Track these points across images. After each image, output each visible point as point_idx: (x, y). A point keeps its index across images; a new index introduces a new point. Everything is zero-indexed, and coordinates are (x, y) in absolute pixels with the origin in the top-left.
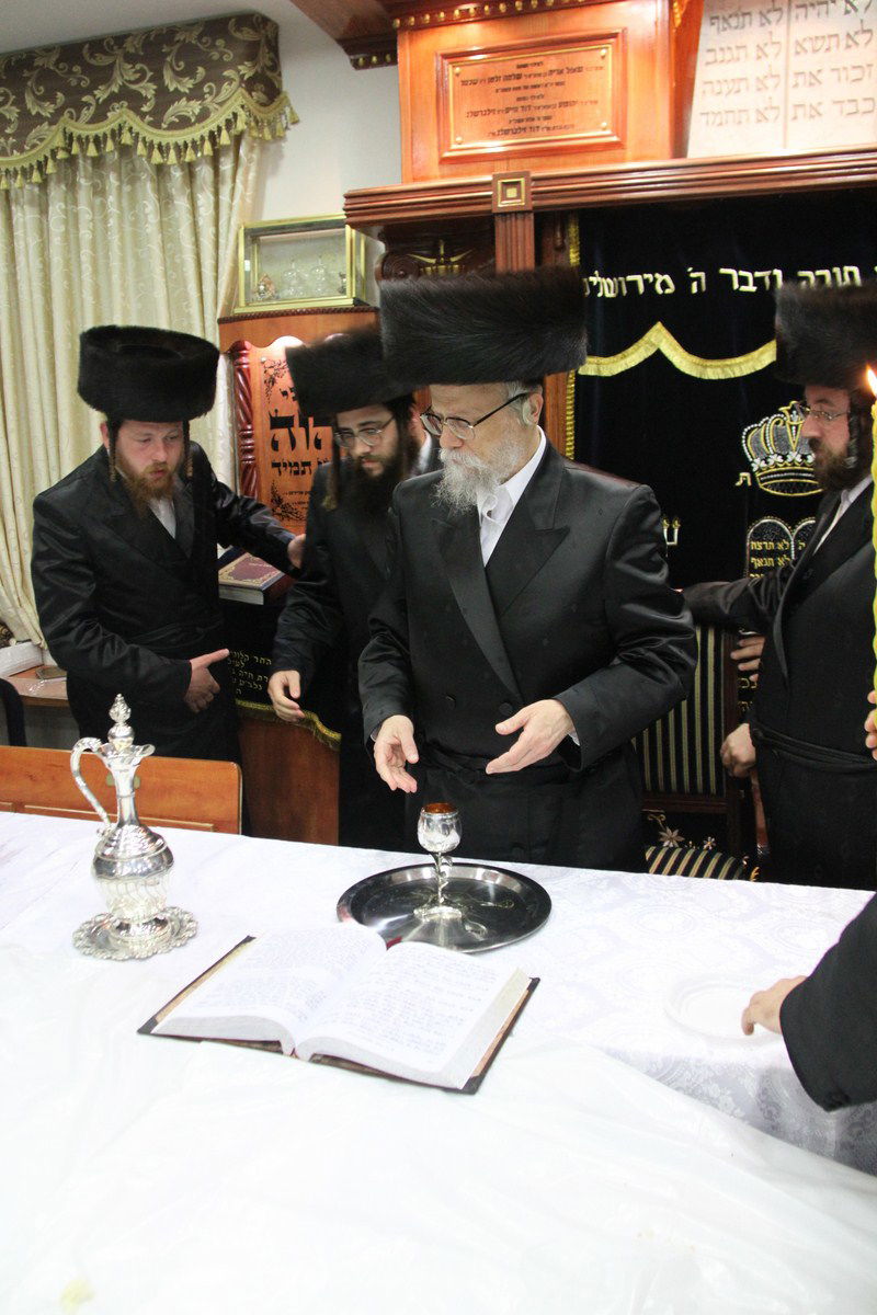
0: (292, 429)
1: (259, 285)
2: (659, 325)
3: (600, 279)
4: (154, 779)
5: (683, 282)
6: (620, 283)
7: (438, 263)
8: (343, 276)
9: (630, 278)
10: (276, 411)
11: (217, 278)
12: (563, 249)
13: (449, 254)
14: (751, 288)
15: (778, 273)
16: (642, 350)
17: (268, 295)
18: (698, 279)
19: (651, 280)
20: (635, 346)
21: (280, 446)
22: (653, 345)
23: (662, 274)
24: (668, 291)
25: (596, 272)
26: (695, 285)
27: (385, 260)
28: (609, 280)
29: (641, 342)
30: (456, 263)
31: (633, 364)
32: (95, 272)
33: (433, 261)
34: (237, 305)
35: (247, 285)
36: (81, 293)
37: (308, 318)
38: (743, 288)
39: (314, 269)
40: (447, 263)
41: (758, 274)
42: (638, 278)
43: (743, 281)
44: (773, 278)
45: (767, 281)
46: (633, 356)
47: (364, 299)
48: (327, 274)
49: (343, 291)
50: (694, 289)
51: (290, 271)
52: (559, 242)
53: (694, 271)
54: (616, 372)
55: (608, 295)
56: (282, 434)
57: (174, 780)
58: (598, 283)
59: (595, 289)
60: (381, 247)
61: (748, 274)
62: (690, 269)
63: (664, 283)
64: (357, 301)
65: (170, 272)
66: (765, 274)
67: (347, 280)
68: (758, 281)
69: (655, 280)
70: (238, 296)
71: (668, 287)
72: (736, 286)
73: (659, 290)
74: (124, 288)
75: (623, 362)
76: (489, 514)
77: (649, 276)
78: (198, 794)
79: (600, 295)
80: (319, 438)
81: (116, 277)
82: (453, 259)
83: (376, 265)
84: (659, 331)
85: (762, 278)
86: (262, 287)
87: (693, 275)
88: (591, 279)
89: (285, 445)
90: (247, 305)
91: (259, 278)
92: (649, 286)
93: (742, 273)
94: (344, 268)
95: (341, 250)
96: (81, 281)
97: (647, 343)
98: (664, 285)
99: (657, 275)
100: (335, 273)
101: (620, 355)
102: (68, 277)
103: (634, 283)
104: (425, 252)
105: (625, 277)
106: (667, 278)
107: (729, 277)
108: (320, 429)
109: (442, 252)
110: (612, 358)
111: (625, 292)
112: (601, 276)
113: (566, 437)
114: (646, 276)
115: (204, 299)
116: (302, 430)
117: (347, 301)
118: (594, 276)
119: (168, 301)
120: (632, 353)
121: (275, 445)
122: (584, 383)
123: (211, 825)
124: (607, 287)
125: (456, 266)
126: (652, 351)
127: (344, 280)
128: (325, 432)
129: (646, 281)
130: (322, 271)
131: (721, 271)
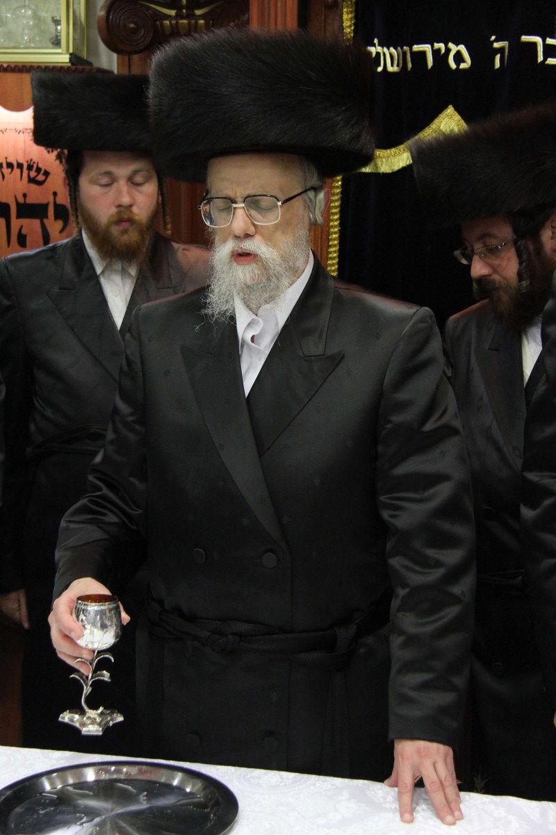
2: (450, 110)
3: (379, 49)
5: (482, 53)
6: (404, 54)
7: (179, 16)
8: (57, 22)
9: (416, 48)
13: (193, 5)
18: (501, 50)
19: (443, 51)
23: (457, 44)
24: (463, 66)
25: (376, 41)
26: (498, 58)
27: (111, 8)
28: (392, 49)
29: (428, 131)
30: (201, 17)
33: (173, 13)
38: (551, 61)
39: (20, 8)
40: (190, 16)
42: (427, 48)
47: (84, 55)
48: (36, 16)
49: (57, 43)
50: (498, 65)
53: (496, 40)
54: (396, 168)
55: (390, 69)
58: (378, 54)
62: (492, 38)
63: (459, 54)
64: (75, 58)
67: (62, 28)
69: (448, 50)
71: (464, 61)
72: (541, 58)
73: (453, 64)
75: (405, 155)
76: (253, 339)
77: (441, 46)
79: (380, 69)
80: (24, 231)
82: (198, 12)
83: (100, 11)
84: (451, 117)
87: (496, 45)
92: (440, 58)
93: (550, 41)
94: (58, 10)
97: (435, 132)
98: (459, 58)
99: (451, 45)
100: (46, 15)
103: (423, 54)
104: (161, 0)
105: (411, 46)
106: (462, 48)
107: (533, 48)
108: (25, 222)
109: (184, 2)
110: (393, 150)
111: (410, 66)
112: (382, 44)
113: (329, 246)
114: (437, 46)
117: (61, 57)
118: (374, 45)
124: (388, 58)
125: (202, 22)
127: (59, 28)
128: (31, 226)
129: (436, 53)
130: (30, 13)
131: (526, 39)
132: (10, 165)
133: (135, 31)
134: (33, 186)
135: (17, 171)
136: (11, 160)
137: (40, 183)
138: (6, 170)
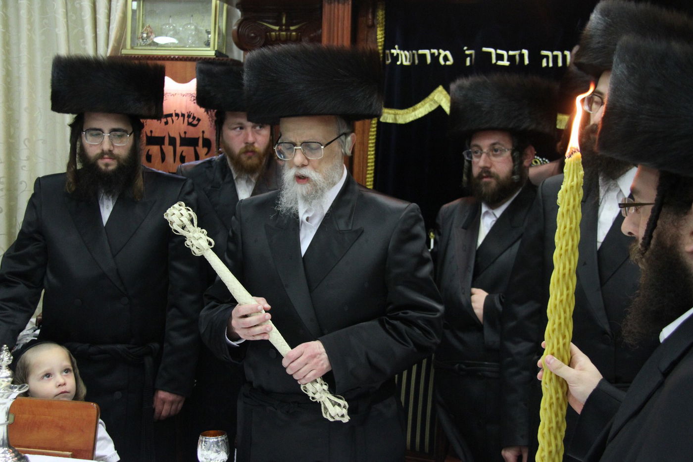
0: (163, 147)
1: (142, 33)
2: (440, 88)
3: (399, 51)
4: (26, 416)
5: (459, 57)
6: (413, 55)
7: (280, 30)
8: (209, 33)
9: (421, 52)
10: (151, 132)
11: (109, 24)
12: (373, 27)
13: (289, 24)
14: (506, 63)
15: (525, 52)
16: (427, 105)
17: (149, 42)
18: (470, 55)
19: (436, 54)
20: (422, 102)
21: (153, 160)
22: (435, 102)
23: (445, 50)
24: (448, 63)
25: (396, 47)
26: (468, 59)
27: (241, 24)
28: (406, 52)
29: (427, 100)
30: (294, 31)
31: (420, 116)
33: (277, 28)
34: (124, 47)
35: (133, 32)
37: (179, 64)
38: (500, 63)
39: (187, 24)
40: (287, 30)
41: (511, 53)
42: (427, 52)
43: (500, 57)
44: (521, 56)
45: (517, 58)
46: (421, 110)
47: (224, 51)
48: (196, 29)
49: (208, 44)
50: (468, 63)
51: (168, 24)
52: (370, 23)
53: (467, 50)
54: (408, 121)
55: (405, 63)
56: (155, 149)
57: (43, 417)
58: (398, 54)
59: (396, 58)
60: (239, 13)
61: (504, 53)
62: (465, 48)
63: (446, 57)
64: (218, 53)
65: (69, 14)
66: (516, 53)
67: (211, 36)
68: (511, 58)
69: (439, 54)
70: (125, 39)
71: (448, 60)
72: (494, 61)
73: (442, 62)
74: (30, 23)
75: (413, 113)
76: (307, 219)
77: (435, 51)
78: (62, 428)
79: (399, 63)
80: (184, 154)
81: (23, 12)
82: (292, 28)
83: (234, 27)
84: (441, 92)
85: (514, 56)
86: (145, 35)
87: (467, 52)
88: (393, 51)
89: (157, 158)
90: (132, 48)
91: (143, 27)
92: (435, 58)
93: (499, 52)
94: (210, 26)
95: (208, 11)
97: (432, 100)
98: (446, 58)
99: (441, 51)
100: (203, 29)
101: (411, 109)
103: (424, 56)
104: (271, 21)
105: (417, 50)
106: (448, 53)
107: (490, 53)
108: (185, 148)
109: (284, 21)
110: (406, 111)
111: (417, 62)
112: (400, 49)
113: (368, 167)
114: (433, 51)
115: (98, 39)
116: (171, 148)
117: (210, 53)
118: (395, 49)
119: (68, 36)
120: (420, 107)
121: (149, 158)
122: (383, 128)
123: (70, 453)
124: (404, 57)
125: (294, 33)
126: (434, 107)
127: (210, 36)
128: (188, 150)
129: (432, 55)
130: (193, 27)
131: (485, 49)
132: (177, 115)
133: (254, 38)
134: (191, 128)
135: (181, 118)
136: (178, 112)
137: (195, 126)
138: (175, 118)
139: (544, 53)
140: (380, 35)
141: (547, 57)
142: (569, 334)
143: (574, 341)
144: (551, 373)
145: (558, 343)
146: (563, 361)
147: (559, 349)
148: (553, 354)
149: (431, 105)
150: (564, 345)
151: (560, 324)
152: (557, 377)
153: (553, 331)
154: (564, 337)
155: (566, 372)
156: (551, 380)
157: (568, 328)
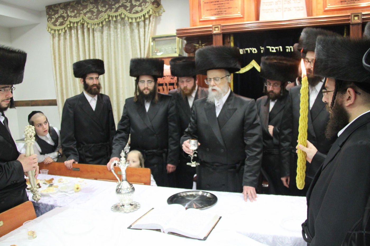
0: (163, 86)
1: (155, 51)
2: (253, 61)
4: (129, 173)
5: (259, 50)
6: (244, 50)
7: (199, 46)
8: (176, 49)
9: (246, 49)
10: (159, 82)
11: (144, 49)
12: (229, 42)
13: (202, 43)
14: (274, 51)
15: (281, 47)
16: (249, 67)
18: (263, 49)
22: (252, 65)
23: (254, 48)
27: (186, 45)
28: (241, 50)
29: (249, 65)
31: (247, 70)
32: (114, 48)
33: (198, 45)
34: (150, 55)
35: (152, 51)
36: (111, 53)
37: (167, 59)
39: (169, 47)
40: (201, 46)
42: (248, 49)
43: (272, 49)
44: (280, 49)
45: (278, 49)
47: (181, 54)
48: (172, 48)
49: (176, 52)
50: (262, 52)
51: (163, 47)
54: (243, 72)
56: (160, 88)
60: (185, 42)
61: (274, 48)
62: (261, 47)
63: (254, 50)
64: (179, 55)
68: (276, 50)
69: (252, 49)
70: (150, 53)
72: (271, 51)
73: (253, 52)
75: (245, 69)
77: (251, 49)
78: (140, 176)
81: (120, 49)
82: (203, 45)
83: (184, 46)
89: (161, 91)
90: (152, 56)
91: (155, 49)
92: (251, 51)
93: (272, 47)
94: (176, 46)
95: (175, 42)
96: (111, 50)
98: (255, 51)
100: (174, 48)
102: (108, 49)
103: (247, 51)
104: (196, 43)
106: (255, 49)
107: (269, 49)
109: (200, 43)
111: (245, 52)
116: (166, 87)
117: (176, 55)
120: (247, 67)
121: (159, 90)
122: (235, 75)
123: (144, 183)
127: (176, 50)
128: (171, 87)
129: (250, 50)
130: (171, 47)
131: (267, 47)
132: (167, 76)
133: (191, 49)
134: (172, 80)
135: (168, 77)
136: (168, 75)
137: (173, 79)
138: (166, 77)
139: (287, 47)
140: (232, 44)
141: (288, 48)
142: (306, 137)
143: (308, 139)
144: (301, 150)
145: (303, 140)
146: (304, 146)
147: (303, 142)
148: (301, 144)
149: (251, 66)
150: (305, 141)
151: (303, 134)
152: (303, 151)
153: (301, 136)
154: (305, 138)
155: (306, 149)
156: (301, 152)
157: (306, 135)
